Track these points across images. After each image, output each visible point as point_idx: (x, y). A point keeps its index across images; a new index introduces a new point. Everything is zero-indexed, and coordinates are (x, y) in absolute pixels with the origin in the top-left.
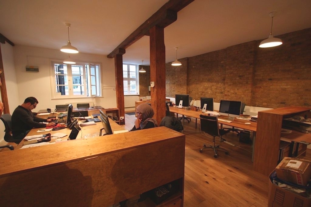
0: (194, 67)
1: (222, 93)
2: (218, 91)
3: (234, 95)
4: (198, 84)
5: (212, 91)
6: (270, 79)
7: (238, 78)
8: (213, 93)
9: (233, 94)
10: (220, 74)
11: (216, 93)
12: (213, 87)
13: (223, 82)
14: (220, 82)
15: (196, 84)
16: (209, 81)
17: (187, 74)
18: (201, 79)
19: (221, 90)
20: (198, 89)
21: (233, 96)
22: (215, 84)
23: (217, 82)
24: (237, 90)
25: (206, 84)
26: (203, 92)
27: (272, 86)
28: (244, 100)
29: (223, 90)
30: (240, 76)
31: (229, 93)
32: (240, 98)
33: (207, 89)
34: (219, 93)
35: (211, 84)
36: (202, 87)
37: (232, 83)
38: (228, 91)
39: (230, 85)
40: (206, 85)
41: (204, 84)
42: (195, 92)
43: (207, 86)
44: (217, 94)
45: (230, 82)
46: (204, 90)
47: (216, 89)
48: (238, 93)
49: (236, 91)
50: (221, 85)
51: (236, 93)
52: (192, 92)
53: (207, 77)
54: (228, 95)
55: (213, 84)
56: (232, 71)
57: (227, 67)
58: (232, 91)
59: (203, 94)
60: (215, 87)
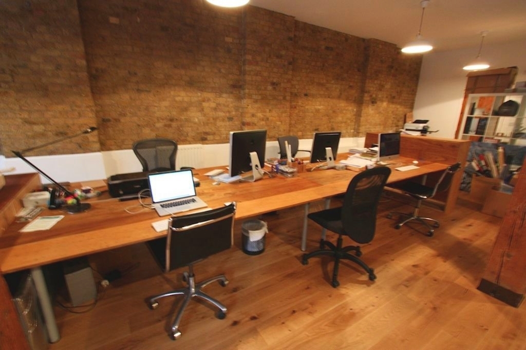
0: (113, 20)
1: (230, 119)
2: (221, 114)
3: (264, 122)
4: (149, 92)
5: (205, 115)
6: (306, 95)
7: (270, 88)
8: (209, 120)
9: (263, 120)
10: (223, 71)
11: (215, 119)
12: (205, 104)
13: (232, 93)
14: (226, 93)
15: (139, 91)
16: (192, 84)
17: (86, 46)
18: (161, 76)
19: (229, 112)
20: (147, 109)
21: (263, 125)
22: (210, 95)
23: (219, 91)
24: (269, 112)
25: (183, 94)
26: (172, 120)
27: (307, 105)
28: (280, 131)
29: (234, 113)
30: (273, 84)
31: (254, 118)
32: (274, 128)
33: (186, 109)
34: (223, 120)
35: (199, 94)
36: (165, 104)
37: (260, 97)
38: (253, 115)
39: (256, 101)
40: (182, 96)
41: (172, 93)
42: (135, 119)
43: (186, 99)
44: (219, 123)
45: (256, 94)
46: (174, 113)
47: (215, 109)
48: (271, 118)
49: (268, 114)
50: (228, 100)
51: (268, 119)
52: (117, 120)
53: (183, 72)
54: (253, 123)
55: (206, 95)
56: (258, 68)
57: (249, 57)
58: (260, 115)
59: (174, 124)
60: (213, 105)
